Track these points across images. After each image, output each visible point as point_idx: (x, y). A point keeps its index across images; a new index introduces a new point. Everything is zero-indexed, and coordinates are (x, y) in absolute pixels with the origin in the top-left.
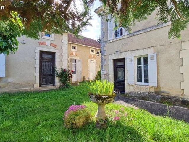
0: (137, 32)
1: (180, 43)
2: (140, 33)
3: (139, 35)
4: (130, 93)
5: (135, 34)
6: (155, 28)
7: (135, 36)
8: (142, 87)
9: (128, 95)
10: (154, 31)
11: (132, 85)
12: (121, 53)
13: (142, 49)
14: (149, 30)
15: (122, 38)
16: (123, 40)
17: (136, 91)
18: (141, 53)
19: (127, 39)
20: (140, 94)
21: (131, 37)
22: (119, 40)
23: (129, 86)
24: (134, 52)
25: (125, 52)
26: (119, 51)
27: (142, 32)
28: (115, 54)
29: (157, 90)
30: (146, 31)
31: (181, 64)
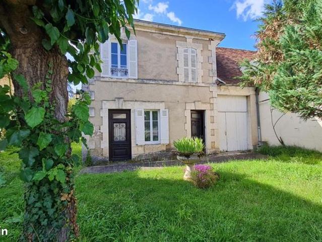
0: (148, 80)
1: (184, 104)
2: (151, 82)
3: (149, 85)
4: (140, 156)
5: (145, 81)
6: (166, 83)
7: (145, 85)
8: (154, 146)
9: (136, 160)
10: (165, 86)
11: (141, 146)
12: (125, 101)
13: (154, 102)
14: (161, 82)
15: (126, 81)
16: (128, 84)
17: (147, 152)
18: (151, 107)
19: (135, 84)
20: (152, 154)
21: (140, 83)
22: (122, 82)
23: (136, 148)
24: (144, 103)
25: (131, 101)
26: (121, 98)
27: (153, 82)
28: (115, 101)
29: (168, 147)
30: (158, 83)
31: (184, 122)
